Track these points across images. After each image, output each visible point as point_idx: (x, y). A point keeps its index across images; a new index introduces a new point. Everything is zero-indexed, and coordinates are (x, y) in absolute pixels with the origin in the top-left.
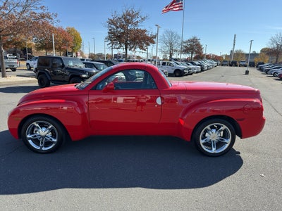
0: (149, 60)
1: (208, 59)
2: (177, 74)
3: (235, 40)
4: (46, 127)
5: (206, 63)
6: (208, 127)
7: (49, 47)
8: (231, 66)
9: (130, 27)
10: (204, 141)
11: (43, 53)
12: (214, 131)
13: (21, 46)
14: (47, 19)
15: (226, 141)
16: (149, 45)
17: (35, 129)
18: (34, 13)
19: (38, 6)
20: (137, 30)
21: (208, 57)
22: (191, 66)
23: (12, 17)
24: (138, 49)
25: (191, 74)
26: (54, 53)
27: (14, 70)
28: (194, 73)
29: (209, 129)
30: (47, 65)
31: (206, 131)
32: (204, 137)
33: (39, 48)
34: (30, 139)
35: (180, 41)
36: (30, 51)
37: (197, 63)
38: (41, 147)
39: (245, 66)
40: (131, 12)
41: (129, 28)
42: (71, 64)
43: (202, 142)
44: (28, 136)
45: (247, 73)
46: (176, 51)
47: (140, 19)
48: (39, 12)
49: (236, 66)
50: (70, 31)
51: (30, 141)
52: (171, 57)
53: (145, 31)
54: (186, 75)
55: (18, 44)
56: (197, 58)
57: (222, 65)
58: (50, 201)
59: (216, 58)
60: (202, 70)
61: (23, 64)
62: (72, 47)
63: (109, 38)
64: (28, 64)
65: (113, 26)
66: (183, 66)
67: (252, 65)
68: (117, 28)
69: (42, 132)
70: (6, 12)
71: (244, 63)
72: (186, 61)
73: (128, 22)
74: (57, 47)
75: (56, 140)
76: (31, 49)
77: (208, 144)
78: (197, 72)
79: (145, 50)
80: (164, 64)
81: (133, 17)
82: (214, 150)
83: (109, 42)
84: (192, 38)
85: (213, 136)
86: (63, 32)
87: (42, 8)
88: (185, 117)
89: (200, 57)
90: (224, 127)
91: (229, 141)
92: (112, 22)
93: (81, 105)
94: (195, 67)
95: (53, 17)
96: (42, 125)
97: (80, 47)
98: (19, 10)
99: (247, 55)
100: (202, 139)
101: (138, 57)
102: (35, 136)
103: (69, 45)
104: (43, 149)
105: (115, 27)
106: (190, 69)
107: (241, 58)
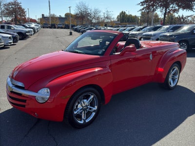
8: (50, 28)
15: (176, 77)
38: (85, 121)
39: (62, 28)
45: (71, 33)
57: (43, 28)
67: (67, 27)
71: (61, 26)
82: (172, 85)
84: (13, 1)
90: (176, 69)
107: (56, 21)
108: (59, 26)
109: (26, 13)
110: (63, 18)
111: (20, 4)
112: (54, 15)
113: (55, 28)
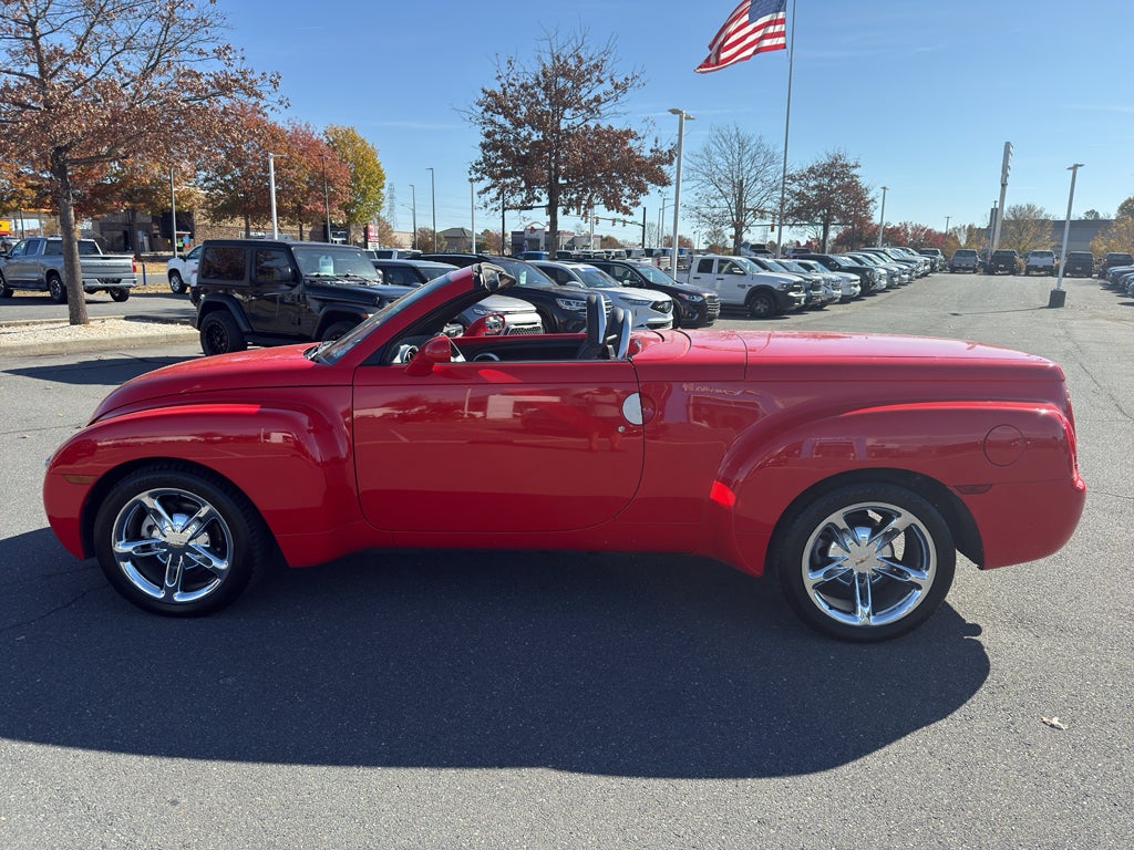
0: (649, 253)
1: (897, 244)
2: (760, 307)
3: (1005, 168)
4: (190, 513)
5: (884, 263)
6: (837, 518)
7: (255, 208)
8: (990, 271)
9: (569, 120)
10: (819, 576)
11: (234, 228)
12: (863, 534)
13: (152, 205)
14: (240, 96)
15: (913, 577)
16: (643, 190)
17: (148, 521)
18: (191, 74)
19: (208, 48)
20: (598, 132)
21: (895, 237)
22: (821, 274)
23: (108, 89)
24: (600, 210)
25: (820, 307)
26: (274, 230)
27: (121, 295)
28: (831, 301)
29: (843, 525)
30: (237, 274)
31: (830, 535)
32: (821, 560)
33: (220, 212)
34: (127, 557)
35: (773, 174)
36: (186, 221)
37: (845, 260)
38: (170, 592)
39: (1051, 271)
40: (572, 62)
41: (563, 126)
42: (328, 270)
43: (811, 578)
44: (121, 547)
45: (1057, 299)
46: (760, 213)
47: (608, 86)
48: (210, 68)
49: (1014, 272)
50: (342, 143)
51: (127, 567)
52: (737, 237)
53: (628, 134)
54: (800, 311)
55: (144, 195)
56: (846, 242)
57: (953, 270)
58: (174, 803)
59: (926, 242)
60: (868, 290)
61: (159, 271)
62: (346, 207)
63: (486, 168)
64: (173, 273)
65: (500, 119)
66: (783, 275)
67: (1079, 267)
68: (518, 124)
69: (175, 531)
70: (88, 72)
71: (1047, 261)
72: (800, 252)
73: (560, 100)
74: (289, 205)
75: (223, 566)
76: (190, 215)
77: (841, 590)
78: (845, 300)
79: (626, 211)
80: (706, 266)
81: (579, 79)
82: (863, 616)
83: (487, 181)
84: (824, 160)
85: (860, 554)
86: (310, 146)
87: (219, 53)
88: (741, 477)
89: (861, 236)
90: (904, 519)
91: (926, 578)
92: (496, 103)
93: (323, 428)
94: (834, 276)
95: (264, 87)
96: (174, 506)
97: (378, 204)
98: (134, 63)
99: (1059, 225)
100: (814, 567)
101: (608, 242)
102: (146, 548)
103: (333, 198)
104: (178, 597)
105: (508, 124)
106: (815, 286)
107: (1036, 237)
108: (1034, 261)
109: (871, 207)
110: (1107, 223)
111: (854, 172)
112: (1030, 208)
113: (1013, 271)
